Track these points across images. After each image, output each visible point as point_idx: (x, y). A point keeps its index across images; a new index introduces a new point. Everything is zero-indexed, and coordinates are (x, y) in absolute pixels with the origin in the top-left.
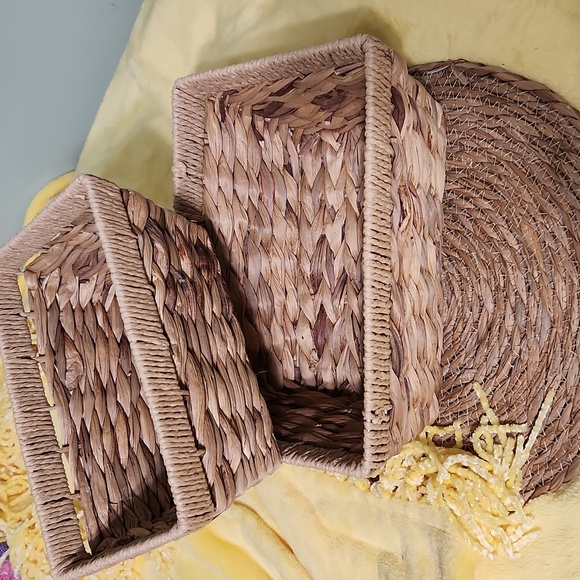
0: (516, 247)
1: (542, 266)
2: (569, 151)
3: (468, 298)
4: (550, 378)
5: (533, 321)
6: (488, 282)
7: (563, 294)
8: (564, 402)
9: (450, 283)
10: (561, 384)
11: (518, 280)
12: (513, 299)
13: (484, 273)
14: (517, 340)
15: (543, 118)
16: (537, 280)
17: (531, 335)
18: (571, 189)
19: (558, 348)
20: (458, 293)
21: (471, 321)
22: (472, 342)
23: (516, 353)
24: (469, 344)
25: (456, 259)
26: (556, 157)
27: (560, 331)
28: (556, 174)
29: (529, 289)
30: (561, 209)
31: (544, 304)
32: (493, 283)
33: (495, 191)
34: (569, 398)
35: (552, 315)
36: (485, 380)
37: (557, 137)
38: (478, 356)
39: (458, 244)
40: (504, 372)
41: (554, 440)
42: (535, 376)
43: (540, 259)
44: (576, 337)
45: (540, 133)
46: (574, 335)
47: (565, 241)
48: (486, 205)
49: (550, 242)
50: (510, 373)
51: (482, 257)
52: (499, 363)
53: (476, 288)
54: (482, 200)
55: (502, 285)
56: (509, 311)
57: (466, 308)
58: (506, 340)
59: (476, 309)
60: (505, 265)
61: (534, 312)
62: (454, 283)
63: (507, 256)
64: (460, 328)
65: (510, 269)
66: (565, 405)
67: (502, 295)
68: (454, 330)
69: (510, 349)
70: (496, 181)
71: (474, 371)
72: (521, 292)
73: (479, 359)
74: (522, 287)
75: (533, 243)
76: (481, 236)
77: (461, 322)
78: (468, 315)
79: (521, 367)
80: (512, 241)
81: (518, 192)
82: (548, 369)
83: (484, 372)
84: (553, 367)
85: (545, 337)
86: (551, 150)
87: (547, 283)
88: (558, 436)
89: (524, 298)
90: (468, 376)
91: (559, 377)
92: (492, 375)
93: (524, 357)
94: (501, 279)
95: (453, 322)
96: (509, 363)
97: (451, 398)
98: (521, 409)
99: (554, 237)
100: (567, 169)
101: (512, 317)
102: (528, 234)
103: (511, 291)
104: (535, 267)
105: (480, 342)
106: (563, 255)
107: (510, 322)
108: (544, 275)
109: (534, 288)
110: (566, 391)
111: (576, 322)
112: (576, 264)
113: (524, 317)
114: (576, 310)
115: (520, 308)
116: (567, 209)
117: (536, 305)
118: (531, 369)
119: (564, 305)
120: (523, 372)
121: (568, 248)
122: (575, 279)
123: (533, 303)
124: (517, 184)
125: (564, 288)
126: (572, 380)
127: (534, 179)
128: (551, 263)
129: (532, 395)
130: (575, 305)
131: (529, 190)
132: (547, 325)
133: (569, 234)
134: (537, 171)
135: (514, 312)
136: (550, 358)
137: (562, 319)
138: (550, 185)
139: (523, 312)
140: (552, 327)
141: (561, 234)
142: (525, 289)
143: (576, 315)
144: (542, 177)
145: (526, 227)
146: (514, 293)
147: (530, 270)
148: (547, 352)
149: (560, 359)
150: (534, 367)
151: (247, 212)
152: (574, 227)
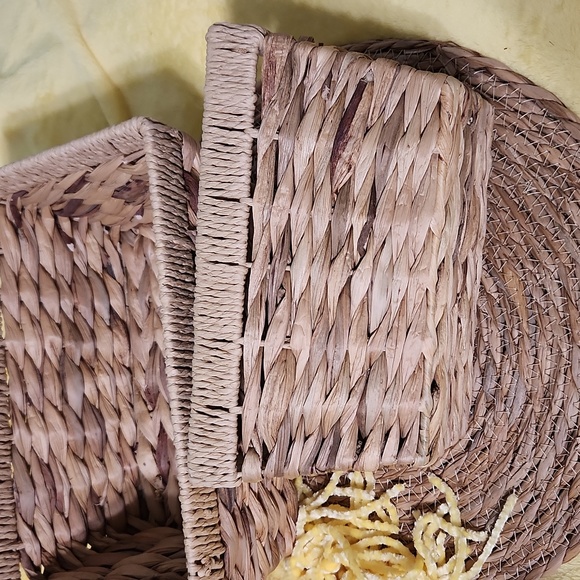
0: (495, 295)
1: (525, 325)
4: (517, 464)
5: (505, 390)
7: (547, 364)
8: (532, 495)
10: (530, 473)
11: (492, 337)
12: (483, 358)
14: (482, 410)
15: (549, 139)
16: (516, 341)
17: (500, 406)
18: (574, 238)
19: (532, 430)
23: (478, 425)
26: (560, 191)
27: (537, 409)
28: (557, 214)
29: (504, 351)
31: (521, 372)
34: (537, 492)
35: (529, 388)
37: (564, 166)
40: (461, 446)
41: (513, 539)
42: (498, 458)
43: (523, 317)
44: (556, 421)
45: (544, 157)
46: (554, 418)
47: (558, 301)
49: (538, 297)
50: (469, 446)
56: (477, 373)
61: (507, 379)
65: (484, 321)
66: (532, 500)
69: (471, 419)
72: (494, 352)
74: (496, 345)
75: (516, 294)
79: (482, 443)
80: (490, 287)
81: (505, 226)
82: (516, 451)
84: (523, 452)
85: (517, 413)
86: (554, 182)
87: (528, 347)
88: (519, 535)
89: (498, 360)
91: (528, 466)
93: (489, 432)
96: (468, 435)
99: (546, 292)
100: (572, 211)
101: (479, 381)
102: (512, 283)
104: (516, 326)
106: (554, 317)
107: (476, 386)
108: (525, 337)
109: (512, 351)
110: (535, 484)
111: (559, 403)
112: (568, 331)
113: (494, 383)
114: (561, 388)
115: (491, 371)
116: (566, 260)
117: (511, 373)
118: (495, 449)
119: (546, 380)
120: (484, 450)
121: (560, 309)
122: (564, 350)
123: (507, 368)
124: (505, 217)
125: (549, 358)
126: (545, 472)
127: (528, 214)
128: (536, 324)
129: (492, 479)
130: (561, 381)
131: (520, 227)
132: (522, 398)
133: (565, 292)
134: (532, 205)
135: (483, 374)
136: (521, 440)
137: (540, 394)
138: (547, 225)
139: (495, 378)
140: (527, 402)
141: (554, 290)
142: (499, 350)
143: (559, 394)
144: (539, 215)
145: (510, 273)
146: (485, 352)
147: (509, 327)
148: (516, 431)
149: (532, 443)
150: (498, 447)
151: (59, 326)
152: (571, 284)
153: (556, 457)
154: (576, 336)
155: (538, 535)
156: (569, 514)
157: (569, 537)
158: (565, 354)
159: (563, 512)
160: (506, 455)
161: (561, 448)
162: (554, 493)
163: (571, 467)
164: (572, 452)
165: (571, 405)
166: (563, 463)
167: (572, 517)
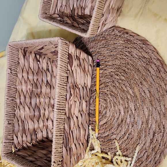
0: (132, 94)
1: (140, 102)
2: (152, 62)
3: (116, 109)
4: (141, 142)
5: (136, 121)
6: (122, 105)
7: (147, 113)
8: (145, 151)
9: (111, 103)
10: (144, 145)
11: (132, 106)
12: (130, 112)
13: (121, 102)
14: (130, 127)
15: (143, 50)
16: (138, 107)
17: (135, 126)
18: (151, 76)
19: (144, 132)
20: (113, 107)
21: (116, 118)
22: (116, 125)
23: (130, 131)
24: (115, 125)
25: (113, 95)
26: (147, 64)
27: (145, 126)
28: (146, 70)
29: (135, 110)
30: (148, 83)
31: (140, 116)
32: (124, 105)
33: (126, 74)
34: (146, 150)
35: (142, 120)
36: (119, 139)
37: (148, 57)
38: (118, 130)
39: (114, 90)
40: (126, 138)
41: (141, 164)
42: (135, 141)
43: (139, 100)
44: (150, 129)
45: (142, 55)
46: (149, 128)
47: (148, 95)
48: (123, 78)
49: (143, 94)
50: (128, 138)
51: (121, 96)
52: (124, 134)
53: (118, 106)
54: (122, 76)
55: (127, 107)
56: (128, 116)
57: (115, 113)
58: (127, 126)
59: (118, 114)
60: (128, 100)
61: (136, 118)
62: (112, 103)
63: (129, 97)
64: (113, 120)
65: (129, 101)
66: (145, 153)
67: (126, 110)
68: (111, 120)
69: (128, 130)
70: (127, 70)
71: (116, 135)
73: (118, 131)
75: (137, 94)
76: (121, 89)
77: (113, 117)
78: (115, 115)
79: (131, 136)
80: (131, 92)
81: (134, 75)
82: (140, 139)
83: (119, 136)
84: (142, 139)
85: (140, 127)
86: (145, 61)
87: (141, 108)
88: (142, 163)
89: (134, 112)
90: (114, 136)
91: (143, 142)
92: (122, 138)
93: (133, 133)
94: (127, 105)
95: (111, 117)
96: (127, 134)
97: (108, 143)
98: (131, 151)
99: (145, 92)
100: (150, 69)
101: (129, 118)
102: (136, 90)
103: (129, 109)
104: (138, 102)
105: (119, 125)
106: (147, 99)
107: (128, 120)
108: (140, 106)
109: (137, 110)
110: (145, 148)
111: (150, 124)
112: (151, 103)
113: (133, 119)
114: (150, 119)
115: (132, 116)
116: (149, 83)
117: (137, 116)
118: (134, 138)
119: (147, 117)
120: (132, 139)
121: (149, 97)
122: (150, 108)
123: (136, 115)
124: (133, 72)
125: (147, 111)
126: (148, 144)
127: (139, 71)
128: (143, 102)
129: (134, 147)
130: (150, 118)
131: (137, 75)
132: (141, 123)
133: (150, 92)
134: (140, 68)
135: (130, 117)
136: (141, 135)
137: (145, 122)
138: (144, 74)
139: (133, 118)
140: (142, 124)
141: (147, 92)
142: (134, 110)
143: (150, 122)
144: (142, 71)
145: (135, 88)
146: (130, 110)
147: (136, 103)
148: (140, 133)
149: (144, 136)
150: (135, 137)
151: (32, 84)
152: (151, 90)
153: (150, 140)
154: (153, 104)
155: (147, 163)
156: (155, 156)
157: (155, 163)
158: (151, 110)
159: (153, 156)
160: (138, 140)
161: (152, 137)
162: (150, 150)
163: (154, 143)
164: (154, 138)
165: (153, 125)
166: (152, 142)
167: (155, 157)
